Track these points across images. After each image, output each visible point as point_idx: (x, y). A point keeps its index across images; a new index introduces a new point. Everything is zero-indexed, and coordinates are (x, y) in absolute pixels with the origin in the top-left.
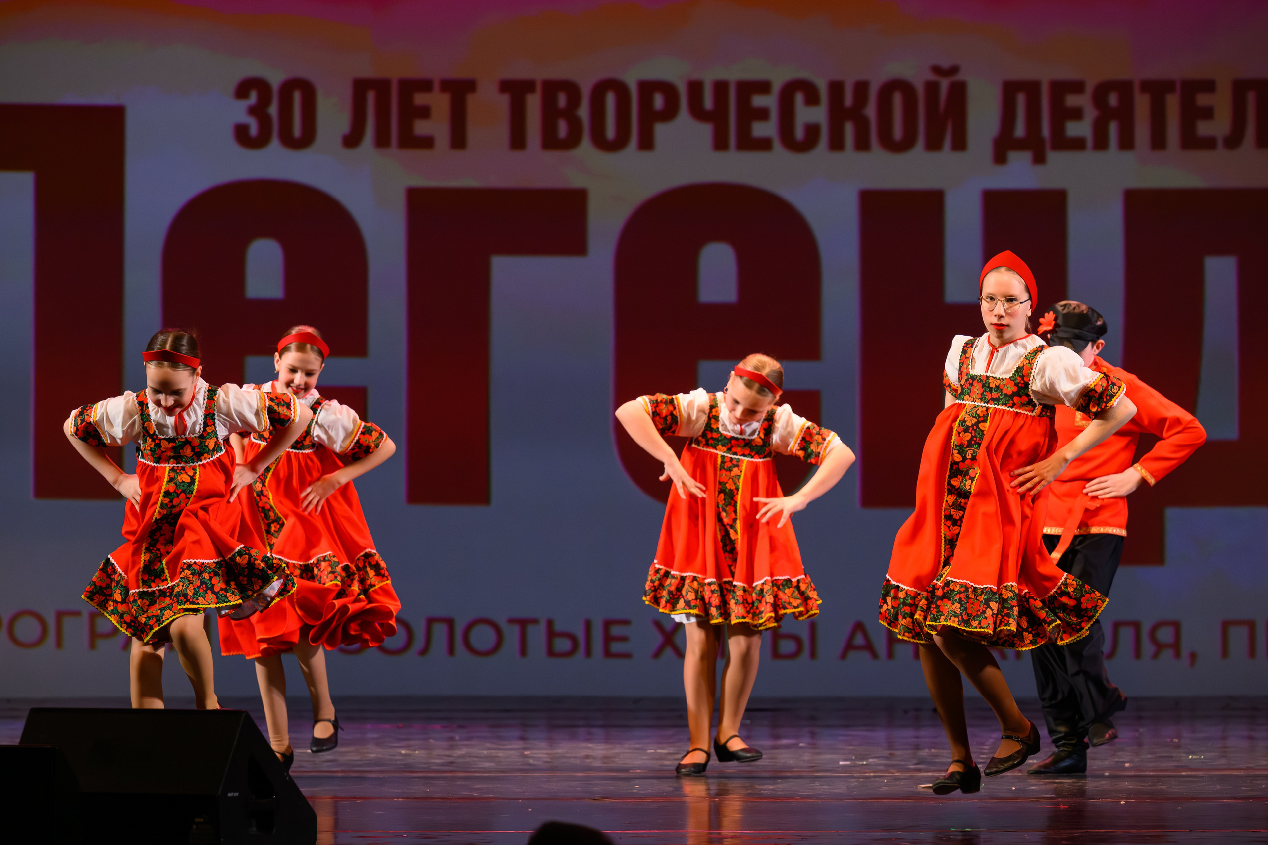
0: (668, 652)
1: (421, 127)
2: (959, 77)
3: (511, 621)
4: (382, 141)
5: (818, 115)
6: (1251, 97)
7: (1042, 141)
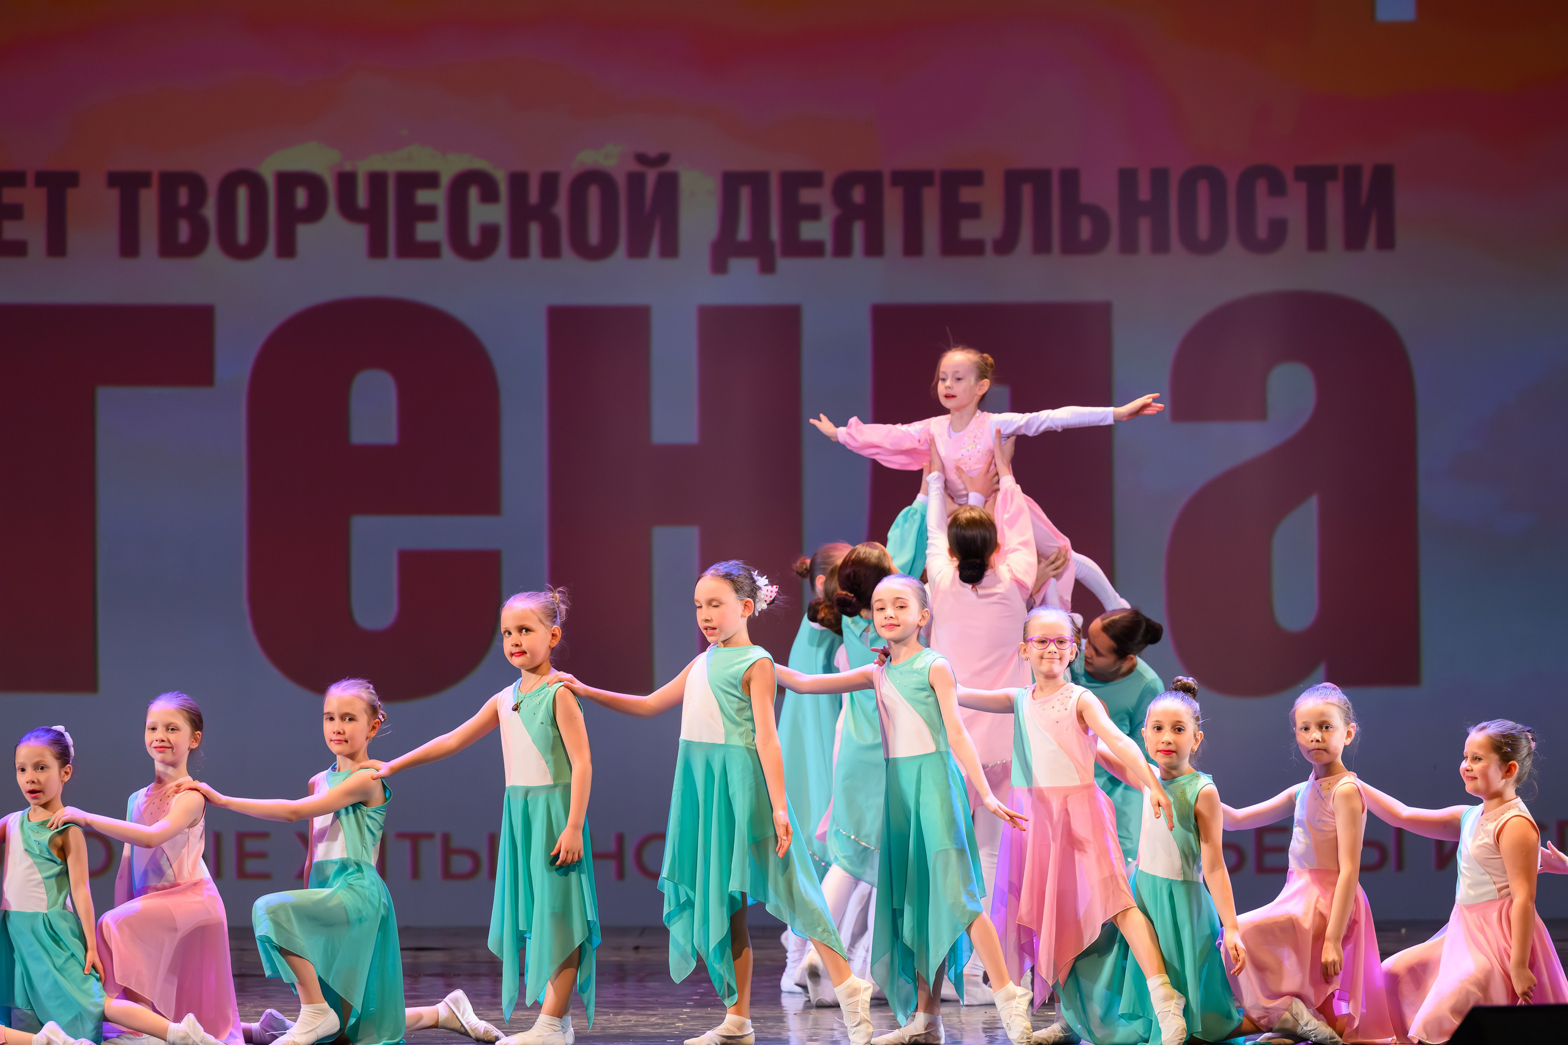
1: (11, 230)
2: (669, 167)
5: (497, 214)
6: (1027, 192)
7: (770, 245)
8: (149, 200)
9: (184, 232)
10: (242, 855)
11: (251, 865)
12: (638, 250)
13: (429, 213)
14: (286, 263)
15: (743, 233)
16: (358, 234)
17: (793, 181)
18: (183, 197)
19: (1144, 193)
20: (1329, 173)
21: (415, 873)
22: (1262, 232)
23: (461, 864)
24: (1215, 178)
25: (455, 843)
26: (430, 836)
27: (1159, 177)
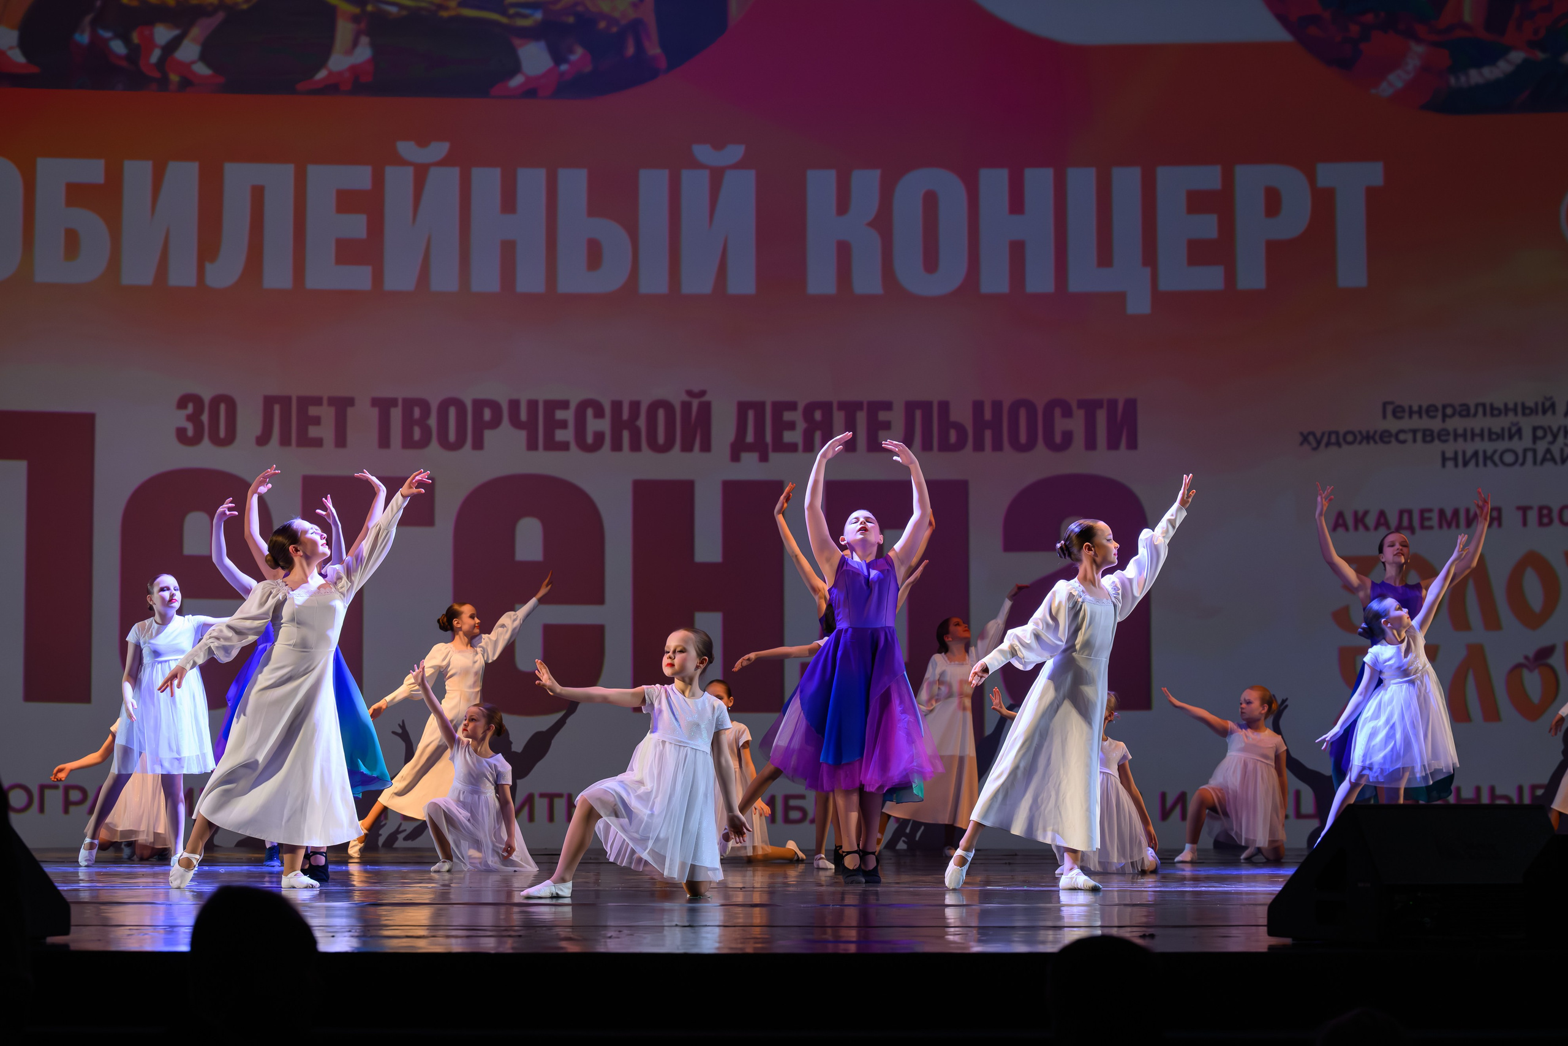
1: (313, 432)
2: (705, 398)
4: (285, 441)
5: (604, 425)
6: (918, 414)
7: (766, 445)
8: (396, 415)
9: (417, 434)
12: (687, 447)
13: (563, 425)
14: (477, 453)
15: (750, 438)
16: (522, 435)
17: (780, 407)
18: (417, 412)
19: (988, 415)
20: (1098, 404)
21: (551, 818)
22: (1058, 439)
24: (1030, 406)
26: (560, 795)
27: (997, 406)
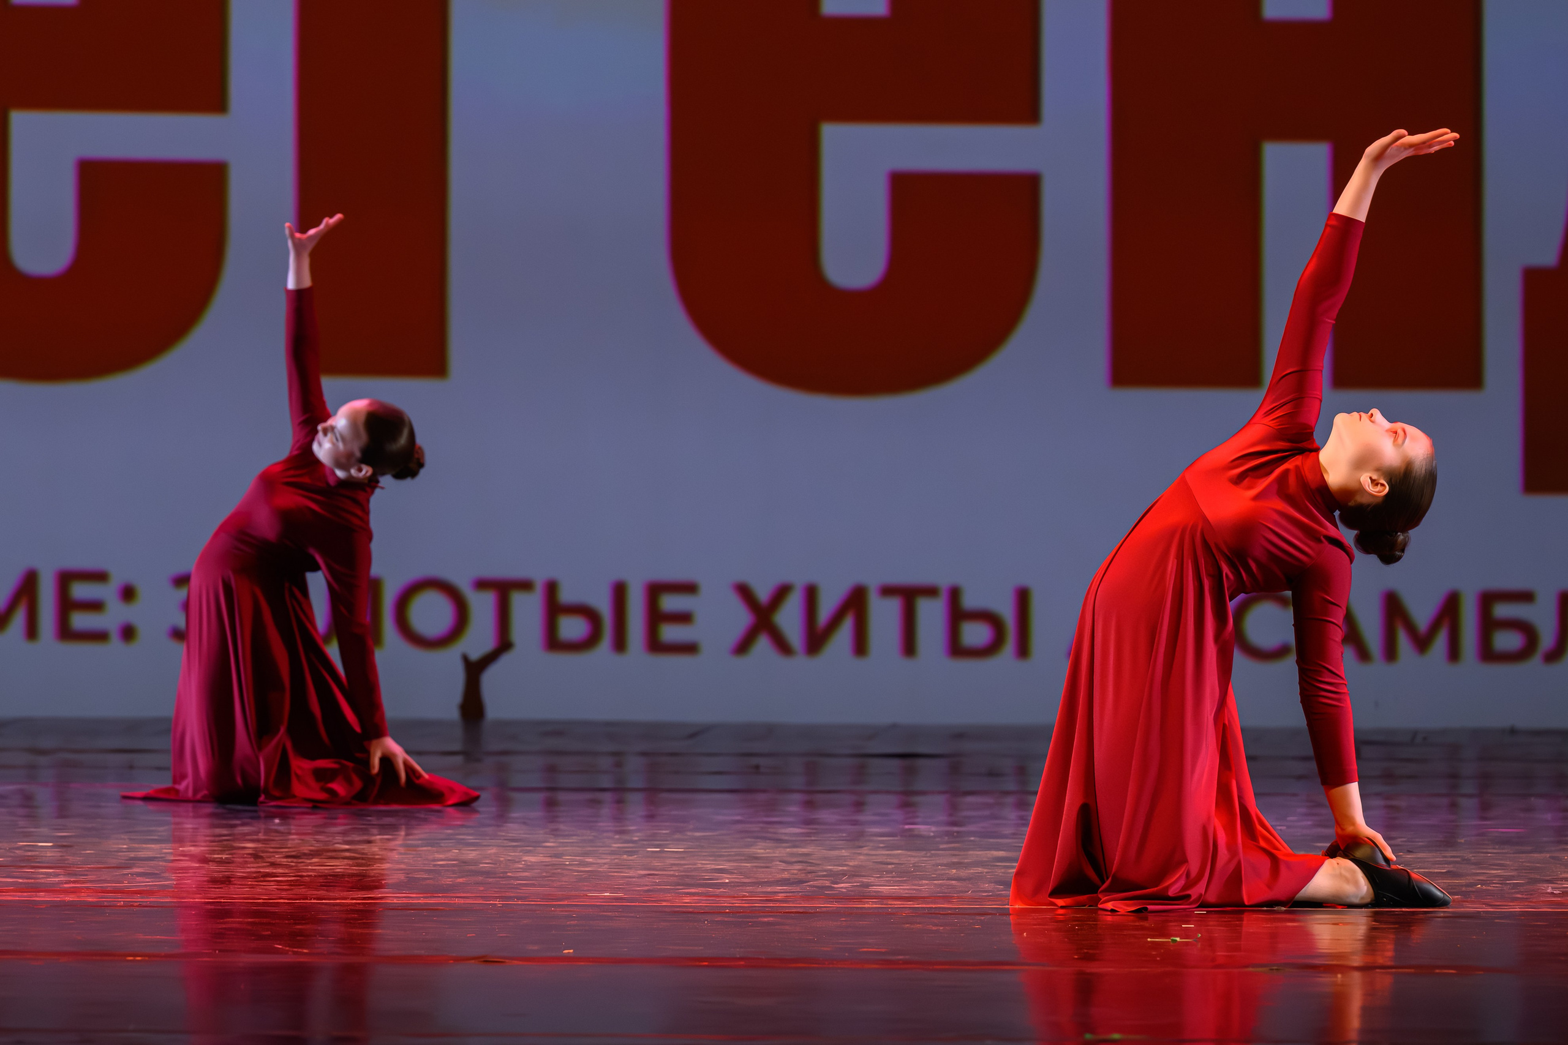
0: (763, 644)
3: (481, 584)
10: (655, 617)
11: (670, 633)
21: (909, 646)
23: (975, 634)
25: (970, 601)
